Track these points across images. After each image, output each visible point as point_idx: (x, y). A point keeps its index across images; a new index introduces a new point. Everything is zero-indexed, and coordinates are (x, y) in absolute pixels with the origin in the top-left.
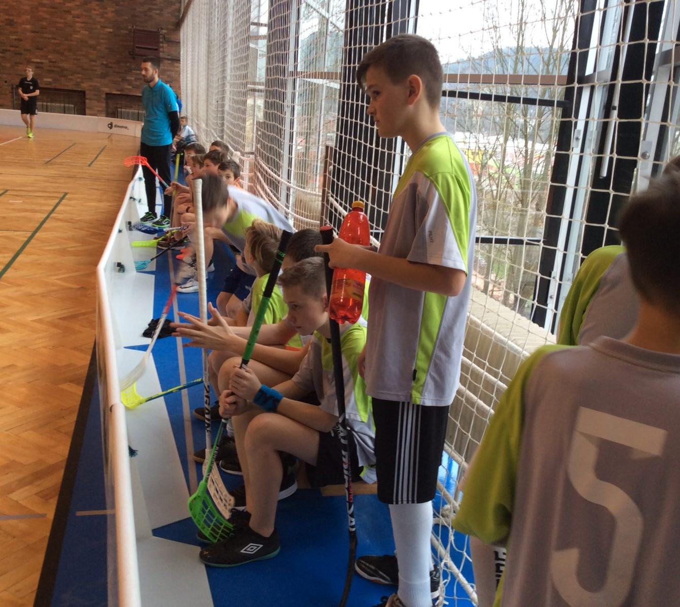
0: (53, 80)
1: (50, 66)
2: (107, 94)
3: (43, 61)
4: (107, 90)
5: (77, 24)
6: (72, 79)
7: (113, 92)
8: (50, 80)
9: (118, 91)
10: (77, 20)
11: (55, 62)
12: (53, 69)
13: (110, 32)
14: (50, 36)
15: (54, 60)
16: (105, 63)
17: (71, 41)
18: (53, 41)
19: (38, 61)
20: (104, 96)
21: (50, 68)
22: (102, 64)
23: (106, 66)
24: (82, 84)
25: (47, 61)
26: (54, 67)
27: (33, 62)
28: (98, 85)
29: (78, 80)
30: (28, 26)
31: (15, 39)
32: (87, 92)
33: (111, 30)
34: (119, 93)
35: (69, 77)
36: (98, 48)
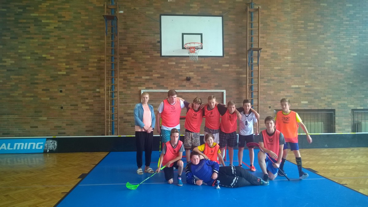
0: (309, 102)
1: (305, 90)
2: (353, 110)
3: (300, 86)
4: (352, 107)
5: (329, 52)
6: (324, 100)
7: (358, 108)
8: (306, 102)
9: (361, 106)
10: (329, 48)
11: (311, 86)
12: (309, 92)
13: (354, 56)
14: (307, 64)
15: (310, 85)
16: (351, 83)
17: (324, 66)
18: (309, 68)
19: (297, 86)
20: (350, 112)
21: (306, 92)
22: (349, 84)
23: (352, 85)
24: (333, 104)
25: (304, 86)
26: (310, 90)
27: (293, 88)
28: (346, 102)
29: (330, 100)
30: (289, 58)
31: (279, 70)
32: (337, 110)
33: (356, 54)
34: (362, 108)
35: (322, 98)
36: (345, 70)
